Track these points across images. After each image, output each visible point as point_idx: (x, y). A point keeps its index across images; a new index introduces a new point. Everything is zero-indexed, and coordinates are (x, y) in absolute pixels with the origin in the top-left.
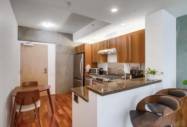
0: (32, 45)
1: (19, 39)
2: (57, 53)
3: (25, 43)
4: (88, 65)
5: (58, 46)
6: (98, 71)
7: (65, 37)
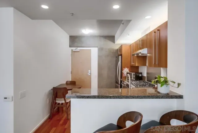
0: (79, 50)
1: (70, 47)
2: (99, 57)
3: (74, 49)
4: (126, 68)
5: (100, 50)
6: (134, 76)
7: (107, 40)
